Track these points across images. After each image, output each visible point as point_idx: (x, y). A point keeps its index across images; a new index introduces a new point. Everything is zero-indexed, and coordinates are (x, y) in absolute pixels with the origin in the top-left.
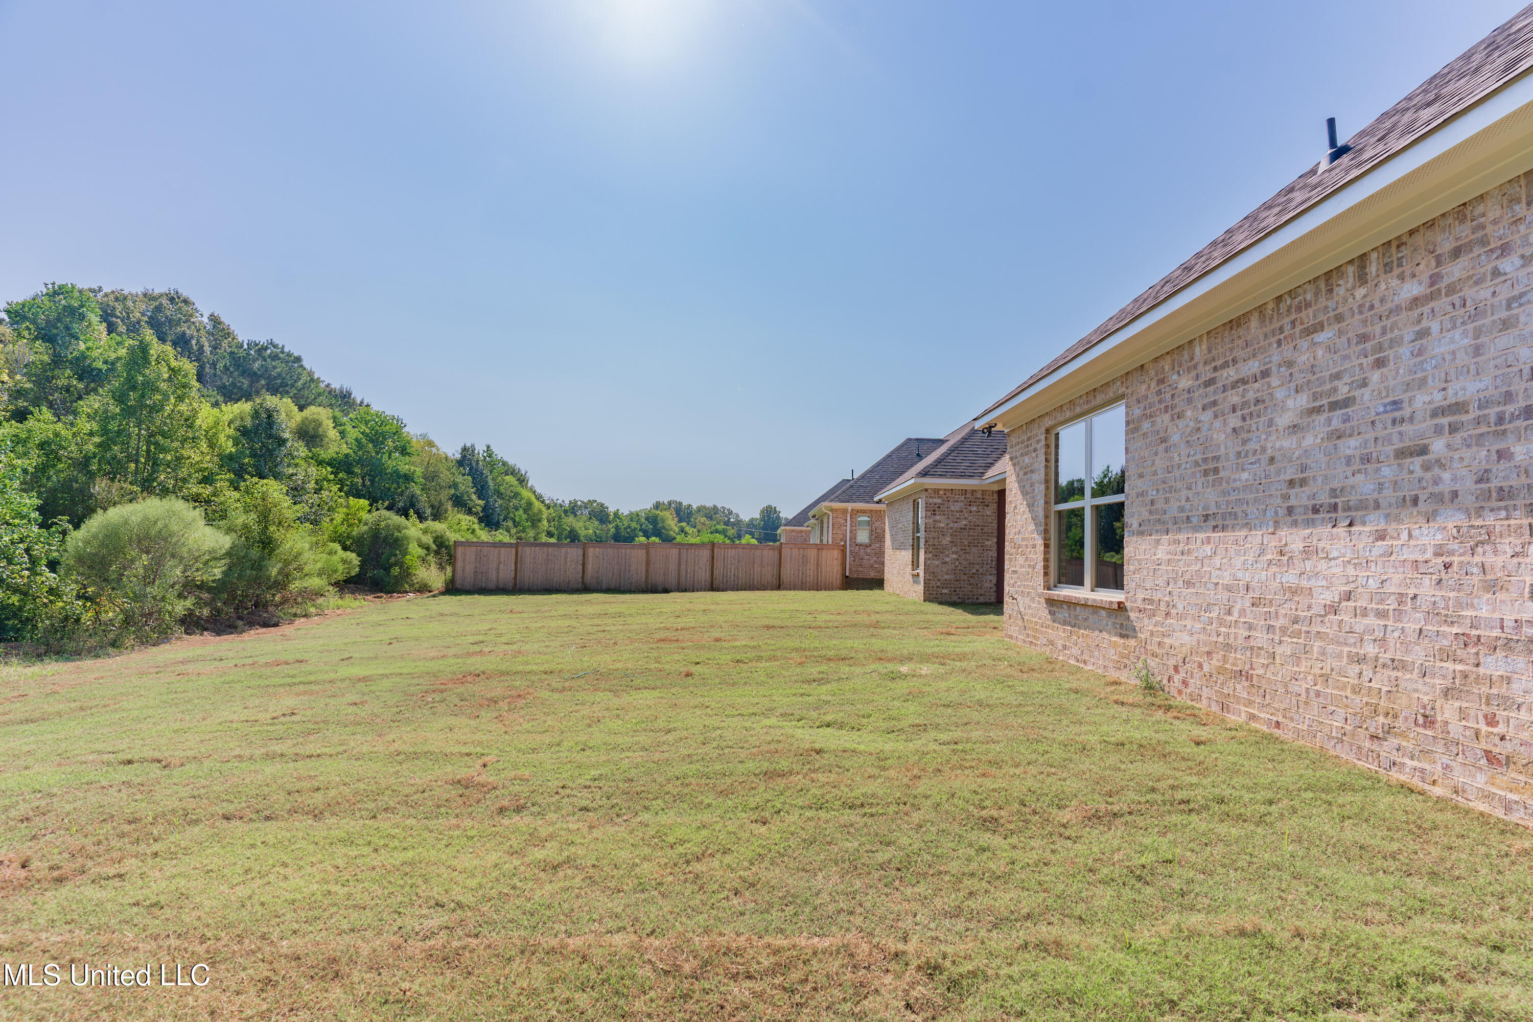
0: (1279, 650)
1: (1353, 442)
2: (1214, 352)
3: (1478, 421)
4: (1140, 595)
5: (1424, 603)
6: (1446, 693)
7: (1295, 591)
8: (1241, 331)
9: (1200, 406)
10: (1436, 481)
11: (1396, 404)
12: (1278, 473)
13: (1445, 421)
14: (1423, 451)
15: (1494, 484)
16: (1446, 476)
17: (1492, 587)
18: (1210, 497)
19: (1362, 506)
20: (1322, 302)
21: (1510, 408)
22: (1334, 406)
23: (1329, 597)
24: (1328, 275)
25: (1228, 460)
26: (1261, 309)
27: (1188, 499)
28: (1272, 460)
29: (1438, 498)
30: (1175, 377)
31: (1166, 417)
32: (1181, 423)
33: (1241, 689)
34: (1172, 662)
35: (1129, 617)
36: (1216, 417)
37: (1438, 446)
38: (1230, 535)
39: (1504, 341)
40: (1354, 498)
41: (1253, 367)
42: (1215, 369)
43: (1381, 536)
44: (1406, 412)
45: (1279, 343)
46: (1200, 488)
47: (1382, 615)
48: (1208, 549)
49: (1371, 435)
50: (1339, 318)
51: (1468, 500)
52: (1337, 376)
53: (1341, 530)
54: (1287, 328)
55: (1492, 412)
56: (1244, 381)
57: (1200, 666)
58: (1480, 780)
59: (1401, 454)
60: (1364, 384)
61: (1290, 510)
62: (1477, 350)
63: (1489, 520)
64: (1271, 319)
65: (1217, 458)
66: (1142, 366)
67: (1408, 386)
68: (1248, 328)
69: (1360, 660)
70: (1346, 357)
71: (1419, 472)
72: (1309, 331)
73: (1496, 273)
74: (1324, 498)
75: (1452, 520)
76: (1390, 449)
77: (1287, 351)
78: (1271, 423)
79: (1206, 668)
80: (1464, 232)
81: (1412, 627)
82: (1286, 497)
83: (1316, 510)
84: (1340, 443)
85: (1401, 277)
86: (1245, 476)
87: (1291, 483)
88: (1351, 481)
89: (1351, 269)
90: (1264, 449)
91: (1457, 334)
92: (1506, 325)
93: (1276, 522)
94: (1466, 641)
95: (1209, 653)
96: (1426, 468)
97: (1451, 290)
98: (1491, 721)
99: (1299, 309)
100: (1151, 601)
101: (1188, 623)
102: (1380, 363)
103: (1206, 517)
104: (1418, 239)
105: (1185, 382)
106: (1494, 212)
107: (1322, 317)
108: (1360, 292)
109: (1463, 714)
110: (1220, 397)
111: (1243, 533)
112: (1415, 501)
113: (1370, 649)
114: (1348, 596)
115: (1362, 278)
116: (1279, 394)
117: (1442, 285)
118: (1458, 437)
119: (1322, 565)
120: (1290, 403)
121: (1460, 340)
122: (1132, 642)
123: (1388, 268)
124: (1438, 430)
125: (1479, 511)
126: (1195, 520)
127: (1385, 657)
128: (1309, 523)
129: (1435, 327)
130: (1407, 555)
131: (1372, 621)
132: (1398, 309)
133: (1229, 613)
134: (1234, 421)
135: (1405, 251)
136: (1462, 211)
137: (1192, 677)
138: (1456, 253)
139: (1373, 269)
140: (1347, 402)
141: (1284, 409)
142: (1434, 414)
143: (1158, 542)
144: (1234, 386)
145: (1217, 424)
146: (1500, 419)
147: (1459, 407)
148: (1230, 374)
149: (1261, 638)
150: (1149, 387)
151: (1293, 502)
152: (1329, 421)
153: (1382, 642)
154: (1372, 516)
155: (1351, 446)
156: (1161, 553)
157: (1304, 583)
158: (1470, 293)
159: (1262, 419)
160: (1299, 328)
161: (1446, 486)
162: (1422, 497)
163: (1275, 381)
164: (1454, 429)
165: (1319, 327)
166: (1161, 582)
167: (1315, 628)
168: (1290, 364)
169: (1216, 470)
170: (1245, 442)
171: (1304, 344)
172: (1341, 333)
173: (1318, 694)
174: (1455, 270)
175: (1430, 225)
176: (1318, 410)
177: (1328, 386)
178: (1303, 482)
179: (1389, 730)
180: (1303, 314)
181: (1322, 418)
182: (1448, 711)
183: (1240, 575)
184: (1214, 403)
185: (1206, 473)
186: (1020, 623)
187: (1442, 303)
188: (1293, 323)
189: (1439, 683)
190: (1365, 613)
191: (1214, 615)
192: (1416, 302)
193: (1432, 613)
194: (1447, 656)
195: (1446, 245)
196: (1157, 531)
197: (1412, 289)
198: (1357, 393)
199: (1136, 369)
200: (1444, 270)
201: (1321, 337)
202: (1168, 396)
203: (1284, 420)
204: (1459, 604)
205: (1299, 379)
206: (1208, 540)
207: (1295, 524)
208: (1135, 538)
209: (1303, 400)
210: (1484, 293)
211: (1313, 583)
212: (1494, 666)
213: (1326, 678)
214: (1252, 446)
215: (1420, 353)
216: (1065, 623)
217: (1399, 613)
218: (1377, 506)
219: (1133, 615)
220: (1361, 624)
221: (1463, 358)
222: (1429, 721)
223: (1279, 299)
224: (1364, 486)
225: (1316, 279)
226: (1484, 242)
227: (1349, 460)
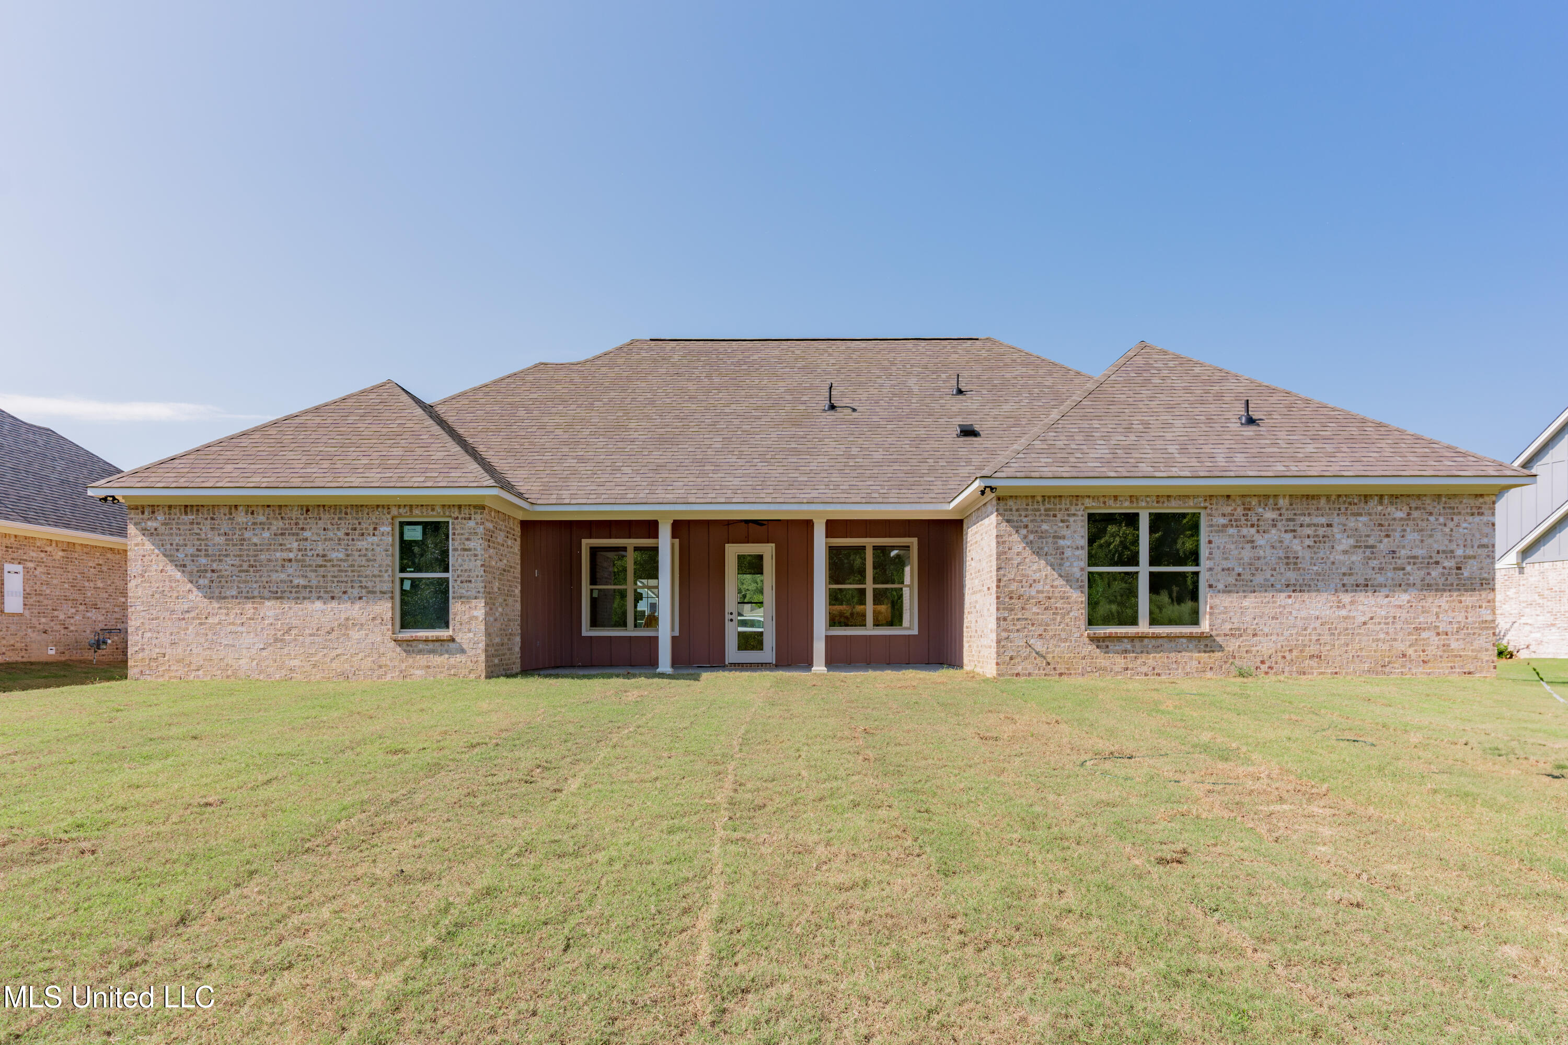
0: (1337, 643)
1: (1375, 562)
2: (1294, 506)
3: (1421, 563)
4: (1228, 626)
5: (1402, 619)
6: (1410, 646)
7: (1345, 618)
8: (1315, 502)
9: (1283, 529)
10: (1408, 579)
11: (1394, 552)
12: (1337, 569)
13: (1412, 561)
14: (1403, 569)
15: (1426, 582)
16: (1411, 578)
17: (1423, 612)
18: (1292, 576)
19: (1381, 585)
20: (1362, 505)
21: (1431, 561)
22: (1366, 547)
23: (1363, 619)
24: (1366, 496)
25: (1303, 558)
26: (1328, 497)
27: (1272, 575)
28: (1333, 563)
29: (1408, 585)
30: (1261, 510)
31: (1253, 530)
32: (1266, 536)
33: (1314, 663)
34: (1259, 659)
35: (1214, 640)
36: (1295, 537)
37: (1409, 568)
38: (1306, 595)
39: (1430, 541)
40: (1376, 583)
41: (1323, 520)
42: (1295, 514)
43: (1387, 596)
44: (1398, 555)
45: (1338, 515)
46: (1282, 570)
47: (1387, 624)
48: (1290, 601)
49: (1384, 561)
50: (1370, 514)
51: (1418, 585)
52: (1368, 536)
53: (1370, 594)
54: (1343, 510)
55: (1426, 561)
56: (1315, 525)
57: (1284, 657)
58: (1421, 669)
59: (1394, 569)
60: (1381, 542)
61: (1344, 585)
62: (1422, 541)
63: (1425, 592)
64: (1334, 503)
65: (1297, 558)
66: (1228, 496)
67: (1398, 547)
68: (1319, 502)
69: (1378, 640)
70: (1373, 530)
71: (1402, 576)
72: (1353, 514)
73: (1428, 520)
74: (1362, 581)
75: (1414, 592)
76: (1392, 567)
77: (1342, 519)
78: (1333, 547)
79: (1288, 657)
80: (1419, 503)
81: (1398, 627)
82: (1341, 580)
83: (1357, 586)
84: (1370, 562)
85: (1396, 508)
86: (1315, 568)
87: (1344, 574)
88: (1374, 576)
89: (1376, 498)
90: (1328, 558)
91: (1416, 534)
92: (1431, 536)
93: (1336, 591)
94: (1416, 629)
95: (1290, 651)
96: (1404, 575)
97: (1414, 519)
98: (1424, 651)
99: (1350, 504)
100: (1239, 629)
101: (1274, 638)
102: (1388, 536)
103: (1288, 586)
104: (1404, 499)
105: (1270, 515)
106: (1428, 501)
107: (1361, 511)
108: (1380, 508)
109: (1416, 651)
110: (1299, 529)
111: (1314, 594)
112: (1400, 585)
113: (1382, 636)
114: (1372, 618)
115: (1381, 503)
116: (1338, 536)
117: (1412, 517)
118: (1415, 567)
119: (1361, 608)
120: (1344, 541)
121: (1416, 536)
122: (1218, 655)
123: (1392, 503)
124: (1409, 563)
125: (1422, 590)
126: (1279, 587)
127: (1388, 638)
128: (1352, 591)
129: (1408, 529)
130: (1397, 603)
131: (1382, 626)
132: (1394, 519)
133: (1305, 629)
134: (1308, 542)
135: (1398, 500)
136: (1419, 497)
137: (1276, 663)
138: (1416, 508)
139: (1386, 501)
140: (1372, 547)
141: (1340, 543)
142: (1408, 558)
143: (1245, 597)
144: (1309, 525)
145: (1296, 541)
146: (1428, 563)
147: (1415, 557)
148: (1307, 520)
149: (1326, 638)
150: (1235, 509)
151: (1345, 582)
152: (1364, 552)
153: (1387, 633)
154: (1383, 589)
155: (1374, 563)
156: (1246, 603)
157: (1351, 614)
158: (1420, 523)
159: (1327, 544)
160: (1349, 512)
161: (1411, 581)
162: (1403, 584)
163: (1335, 530)
164: (1414, 564)
165: (1360, 515)
166: (1248, 618)
167: (1356, 632)
168: (1345, 525)
169: (1295, 564)
170: (1315, 553)
171: (1353, 519)
172: (1371, 520)
173: (1358, 656)
174: (1415, 514)
175: (1409, 496)
176: (1360, 547)
177: (1363, 539)
178: (1350, 574)
179: (1389, 663)
180: (1353, 506)
181: (1361, 550)
182: (1410, 651)
183: (1312, 612)
184: (1294, 531)
185: (1287, 564)
186: (1039, 660)
187: (1411, 523)
188: (1347, 509)
189: (1408, 643)
190: (1379, 623)
191: (1294, 632)
192: (1401, 519)
193: (1406, 622)
194: (1410, 634)
195: (1413, 505)
196: (1244, 591)
197: (1400, 514)
198: (1378, 545)
199: (1222, 496)
200: (1413, 512)
201: (1361, 519)
202: (1255, 519)
203: (1340, 548)
204: (1414, 618)
205: (1350, 533)
206: (1290, 597)
207: (1347, 591)
208: (1221, 595)
209: (1351, 541)
210: (1424, 524)
211: (1355, 614)
212: (1424, 635)
213: (1361, 649)
214: (1321, 555)
215: (1403, 536)
216: (1126, 651)
217: (1393, 623)
218: (1386, 586)
219: (1218, 639)
220: (1378, 628)
221: (1417, 542)
222: (1404, 656)
223: (1339, 496)
224: (1380, 579)
225: (1360, 495)
226: (1424, 509)
227: (1373, 569)
